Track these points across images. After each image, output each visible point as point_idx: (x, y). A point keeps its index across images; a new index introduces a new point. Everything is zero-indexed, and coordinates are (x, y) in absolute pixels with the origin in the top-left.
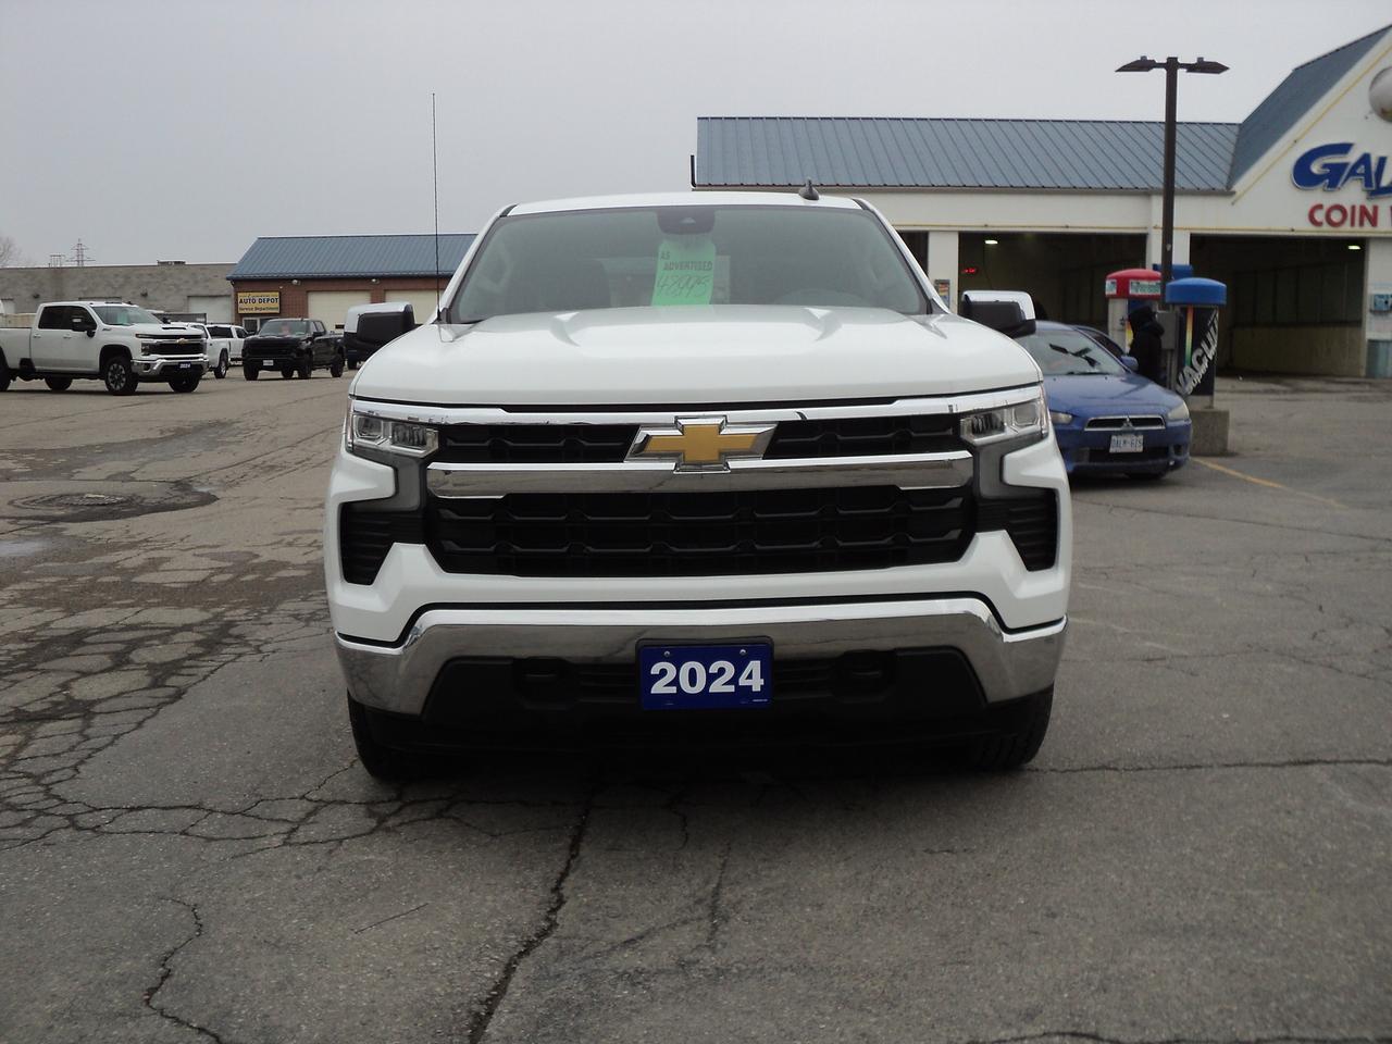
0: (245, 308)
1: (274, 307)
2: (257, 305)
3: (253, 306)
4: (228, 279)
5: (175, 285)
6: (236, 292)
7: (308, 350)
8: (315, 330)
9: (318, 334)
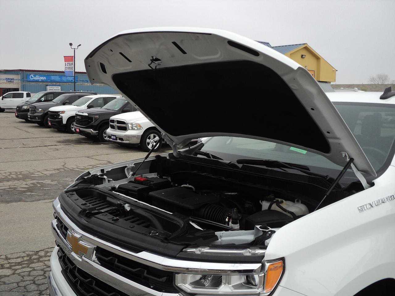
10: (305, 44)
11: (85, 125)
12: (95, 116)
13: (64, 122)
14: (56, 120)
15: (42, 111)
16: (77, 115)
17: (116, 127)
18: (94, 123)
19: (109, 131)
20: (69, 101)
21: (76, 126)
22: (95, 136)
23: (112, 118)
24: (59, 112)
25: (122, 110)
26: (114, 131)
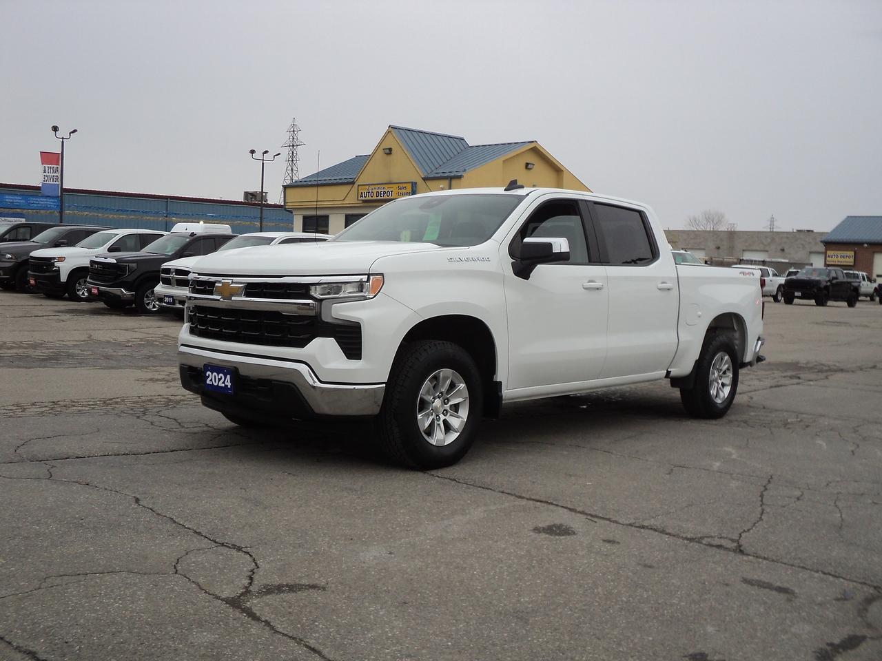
0: (830, 260)
1: (850, 261)
2: (839, 259)
3: (835, 259)
4: (822, 242)
5: (802, 244)
6: (826, 250)
7: (826, 287)
8: (835, 275)
9: (836, 278)
10: (533, 142)
11: (109, 282)
12: (130, 265)
13: (63, 278)
14: (47, 274)
15: (11, 258)
16: (92, 262)
17: (173, 281)
18: (128, 277)
19: (160, 289)
20: (71, 239)
21: (90, 283)
22: (129, 301)
23: (166, 265)
24: (54, 258)
25: (181, 254)
26: (169, 288)
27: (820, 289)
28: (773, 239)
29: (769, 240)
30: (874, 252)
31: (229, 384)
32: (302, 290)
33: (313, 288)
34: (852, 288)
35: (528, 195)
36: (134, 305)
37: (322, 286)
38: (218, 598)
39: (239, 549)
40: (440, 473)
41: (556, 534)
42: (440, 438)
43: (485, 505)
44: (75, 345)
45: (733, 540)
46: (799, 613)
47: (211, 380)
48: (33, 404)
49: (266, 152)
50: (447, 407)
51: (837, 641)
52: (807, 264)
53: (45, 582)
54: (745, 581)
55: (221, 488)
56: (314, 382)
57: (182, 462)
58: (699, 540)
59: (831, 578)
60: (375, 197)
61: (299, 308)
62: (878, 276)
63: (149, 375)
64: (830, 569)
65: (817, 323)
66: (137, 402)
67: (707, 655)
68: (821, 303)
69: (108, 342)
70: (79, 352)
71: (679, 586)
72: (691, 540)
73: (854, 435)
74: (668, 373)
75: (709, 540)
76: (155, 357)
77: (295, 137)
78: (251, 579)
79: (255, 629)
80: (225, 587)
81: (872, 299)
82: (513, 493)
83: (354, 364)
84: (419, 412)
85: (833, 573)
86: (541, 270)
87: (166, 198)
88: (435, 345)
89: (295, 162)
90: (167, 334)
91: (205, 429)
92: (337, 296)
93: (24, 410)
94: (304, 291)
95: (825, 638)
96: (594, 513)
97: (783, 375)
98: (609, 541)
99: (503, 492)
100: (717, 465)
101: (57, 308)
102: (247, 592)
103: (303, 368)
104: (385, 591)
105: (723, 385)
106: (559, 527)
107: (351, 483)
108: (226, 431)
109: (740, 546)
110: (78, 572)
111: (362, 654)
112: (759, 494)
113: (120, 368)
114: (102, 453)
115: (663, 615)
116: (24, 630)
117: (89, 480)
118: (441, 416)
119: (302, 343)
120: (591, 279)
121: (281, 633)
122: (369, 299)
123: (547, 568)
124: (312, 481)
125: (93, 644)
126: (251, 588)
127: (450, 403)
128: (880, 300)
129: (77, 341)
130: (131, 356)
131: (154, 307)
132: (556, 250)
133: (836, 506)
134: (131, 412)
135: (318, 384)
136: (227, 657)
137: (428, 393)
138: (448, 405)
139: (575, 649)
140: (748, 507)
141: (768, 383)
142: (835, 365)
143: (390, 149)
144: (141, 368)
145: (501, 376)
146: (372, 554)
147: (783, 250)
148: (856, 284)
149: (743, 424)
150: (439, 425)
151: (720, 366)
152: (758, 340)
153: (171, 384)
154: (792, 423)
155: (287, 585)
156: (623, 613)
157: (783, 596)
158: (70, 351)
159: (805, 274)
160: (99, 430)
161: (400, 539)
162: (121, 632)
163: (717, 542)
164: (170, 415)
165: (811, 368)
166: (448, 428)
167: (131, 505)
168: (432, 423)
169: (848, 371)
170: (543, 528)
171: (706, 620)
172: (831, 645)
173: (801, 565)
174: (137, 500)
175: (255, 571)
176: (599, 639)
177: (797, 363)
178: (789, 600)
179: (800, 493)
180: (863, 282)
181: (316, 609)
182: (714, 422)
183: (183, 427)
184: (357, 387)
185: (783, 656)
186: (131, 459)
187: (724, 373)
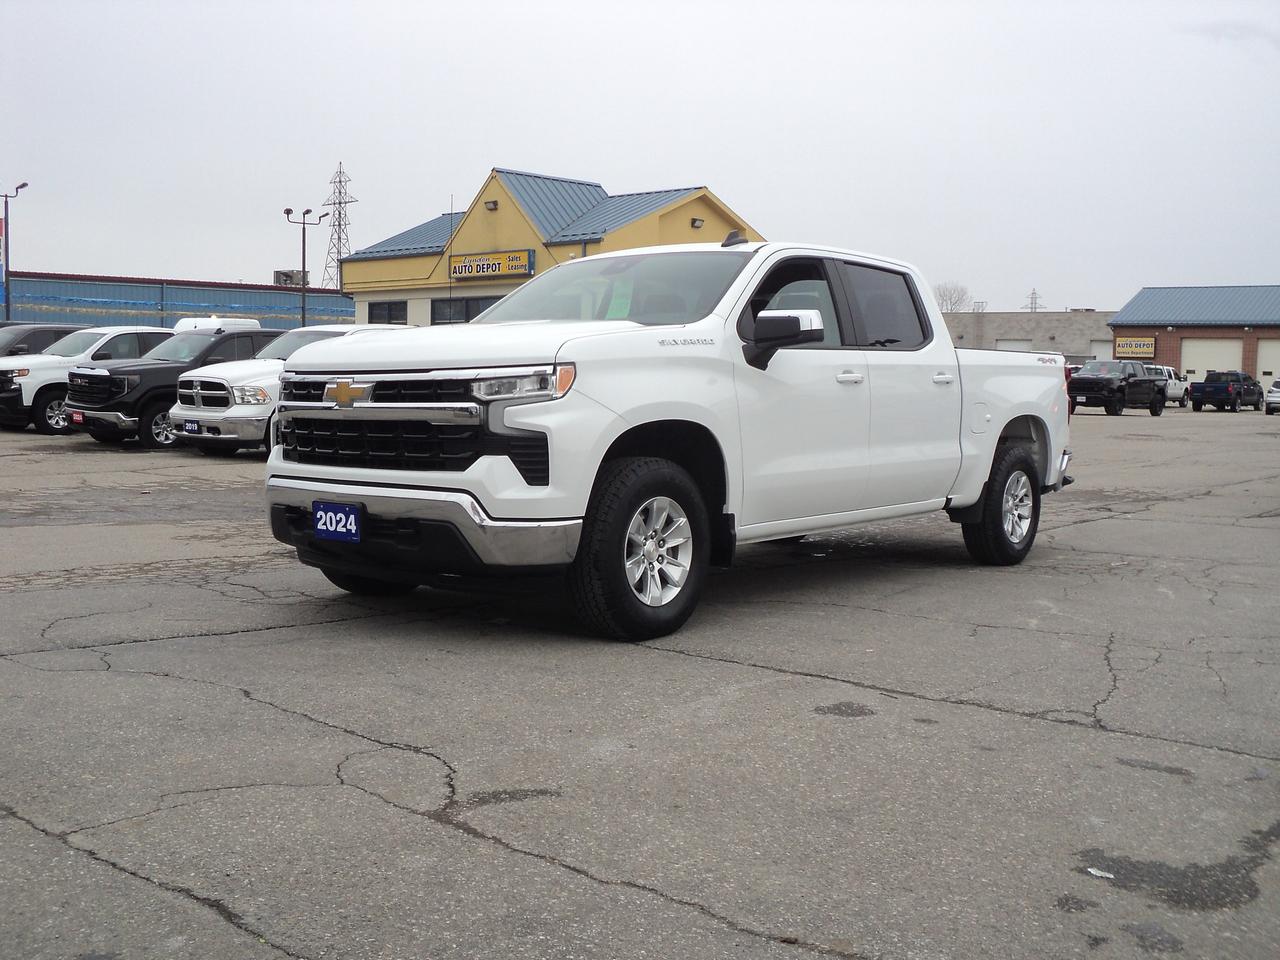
0: (1121, 351)
1: (1149, 351)
2: (1133, 349)
3: (1129, 350)
4: (1108, 325)
5: (1079, 330)
6: (1115, 337)
7: (1121, 389)
8: (1132, 372)
9: (1134, 375)
10: (700, 188)
11: (99, 403)
12: (130, 377)
13: (28, 400)
14: (3, 395)
16: (72, 376)
17: (198, 400)
18: (127, 395)
19: (177, 411)
20: (35, 343)
21: (69, 406)
22: (129, 432)
23: (185, 376)
24: (12, 371)
25: (203, 360)
26: (192, 410)
27: (1112, 391)
28: (1038, 323)
29: (1033, 325)
30: (1182, 339)
31: (353, 528)
32: (460, 389)
33: (475, 386)
34: (1156, 388)
35: (756, 251)
36: (137, 437)
37: (488, 382)
38: (414, 812)
39: (417, 750)
40: (658, 643)
41: (849, 715)
42: (658, 596)
43: (737, 682)
44: (67, 494)
45: (1087, 714)
46: (1205, 797)
47: (325, 524)
48: (38, 574)
49: (308, 212)
50: (663, 551)
51: (1265, 828)
52: (1090, 358)
53: (163, 801)
54: (1121, 761)
55: (360, 674)
56: (482, 520)
57: (288, 642)
58: (1043, 715)
59: (1232, 755)
60: (474, 273)
61: (456, 416)
62: (1188, 372)
63: (190, 532)
64: (1227, 744)
65: (1116, 437)
66: (188, 568)
67: (1103, 851)
68: (1113, 410)
69: (113, 489)
70: (77, 503)
71: (1037, 771)
72: (1032, 715)
73: (1206, 580)
74: (949, 500)
75: (1055, 714)
76: (189, 507)
77: (342, 191)
78: (451, 786)
79: (484, 848)
80: (419, 798)
81: (1182, 405)
82: (770, 666)
83: (538, 492)
84: (627, 558)
85: (1232, 748)
86: (783, 357)
87: (161, 282)
88: (646, 463)
89: (343, 227)
90: (195, 475)
91: (303, 598)
92: (511, 395)
93: (28, 582)
94: (461, 391)
95: (1248, 824)
96: (889, 687)
97: (1087, 506)
98: (924, 721)
99: (755, 666)
100: (1034, 623)
101: (22, 445)
102: (452, 803)
103: (465, 500)
104: (643, 793)
105: (1020, 517)
106: (849, 705)
107: (540, 661)
108: (334, 600)
109: (1099, 721)
110: (205, 787)
111: (644, 872)
112: (1103, 657)
113: (142, 522)
114: (168, 634)
115: (1028, 807)
116: (161, 863)
117: (166, 671)
118: (656, 564)
119: (462, 465)
120: (845, 369)
121: (521, 852)
122: (557, 399)
123: (852, 756)
124: (484, 661)
125: (266, 875)
126: (456, 798)
127: (667, 546)
128: (1193, 405)
129: (68, 488)
130: (154, 506)
131: (167, 438)
132: (804, 326)
133: (1210, 668)
134: (184, 580)
135: (488, 522)
136: (462, 884)
137: (638, 532)
138: (665, 548)
139: (927, 852)
140: (1094, 673)
141: (1068, 517)
142: (1153, 492)
143: (495, 203)
144: (175, 522)
145: (732, 506)
146: (607, 749)
147: (1053, 338)
148: (1161, 383)
149: (1052, 571)
150: (653, 576)
151: (1015, 491)
152: (1064, 454)
153: (227, 542)
154: (1117, 568)
155: (505, 792)
156: (974, 806)
157: (1177, 779)
158: (64, 502)
159: (1089, 370)
160: (150, 605)
161: (638, 729)
162: (299, 860)
163: (1066, 717)
164: (245, 582)
165: (1123, 497)
166: (665, 580)
167: (240, 700)
168: (645, 573)
169: (1174, 500)
170: (828, 708)
171: (1085, 810)
172: (1259, 832)
173: (1188, 740)
174: (247, 694)
175: (452, 775)
176: (955, 839)
177: (1101, 491)
178: (1187, 782)
179: (1158, 654)
180: (1170, 381)
181: (558, 819)
182: (1010, 569)
183: (270, 597)
184: (543, 524)
185: (1202, 848)
186: (213, 641)
187: (1021, 500)
